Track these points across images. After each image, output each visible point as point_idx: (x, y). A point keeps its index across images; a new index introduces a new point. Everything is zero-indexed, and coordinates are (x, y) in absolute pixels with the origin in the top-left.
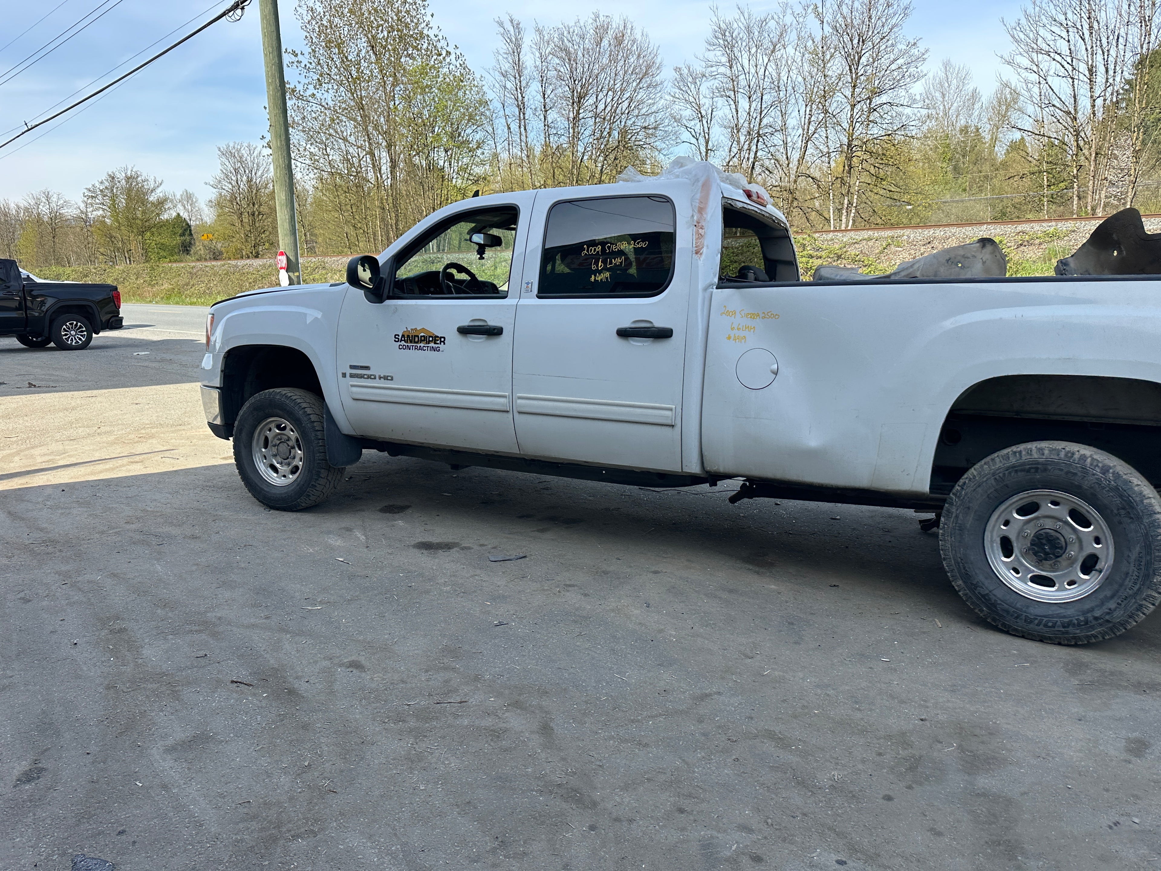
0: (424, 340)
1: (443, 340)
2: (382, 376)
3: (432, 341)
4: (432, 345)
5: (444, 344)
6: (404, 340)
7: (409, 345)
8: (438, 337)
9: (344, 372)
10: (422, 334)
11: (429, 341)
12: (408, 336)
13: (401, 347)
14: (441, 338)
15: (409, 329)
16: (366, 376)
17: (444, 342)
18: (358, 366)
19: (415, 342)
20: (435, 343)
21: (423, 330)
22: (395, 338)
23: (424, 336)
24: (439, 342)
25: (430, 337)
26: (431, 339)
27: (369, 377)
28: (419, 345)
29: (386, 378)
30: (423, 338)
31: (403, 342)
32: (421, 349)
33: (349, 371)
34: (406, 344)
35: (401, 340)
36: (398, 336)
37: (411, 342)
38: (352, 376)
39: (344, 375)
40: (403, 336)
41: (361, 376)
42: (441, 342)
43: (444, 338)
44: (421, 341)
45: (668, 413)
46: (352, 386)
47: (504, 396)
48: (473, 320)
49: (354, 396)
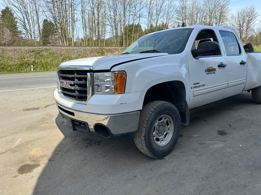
4: (213, 72)
15: (208, 67)
17: (216, 70)
18: (196, 83)
20: (214, 71)
21: (211, 67)
22: (205, 71)
27: (199, 86)
29: (203, 86)
31: (207, 72)
32: (211, 73)
33: (193, 86)
37: (209, 72)
38: (195, 87)
39: (192, 88)
40: (207, 70)
41: (197, 87)
44: (211, 71)
45: (245, 80)
46: (195, 91)
47: (227, 84)
48: (220, 63)
49: (195, 95)
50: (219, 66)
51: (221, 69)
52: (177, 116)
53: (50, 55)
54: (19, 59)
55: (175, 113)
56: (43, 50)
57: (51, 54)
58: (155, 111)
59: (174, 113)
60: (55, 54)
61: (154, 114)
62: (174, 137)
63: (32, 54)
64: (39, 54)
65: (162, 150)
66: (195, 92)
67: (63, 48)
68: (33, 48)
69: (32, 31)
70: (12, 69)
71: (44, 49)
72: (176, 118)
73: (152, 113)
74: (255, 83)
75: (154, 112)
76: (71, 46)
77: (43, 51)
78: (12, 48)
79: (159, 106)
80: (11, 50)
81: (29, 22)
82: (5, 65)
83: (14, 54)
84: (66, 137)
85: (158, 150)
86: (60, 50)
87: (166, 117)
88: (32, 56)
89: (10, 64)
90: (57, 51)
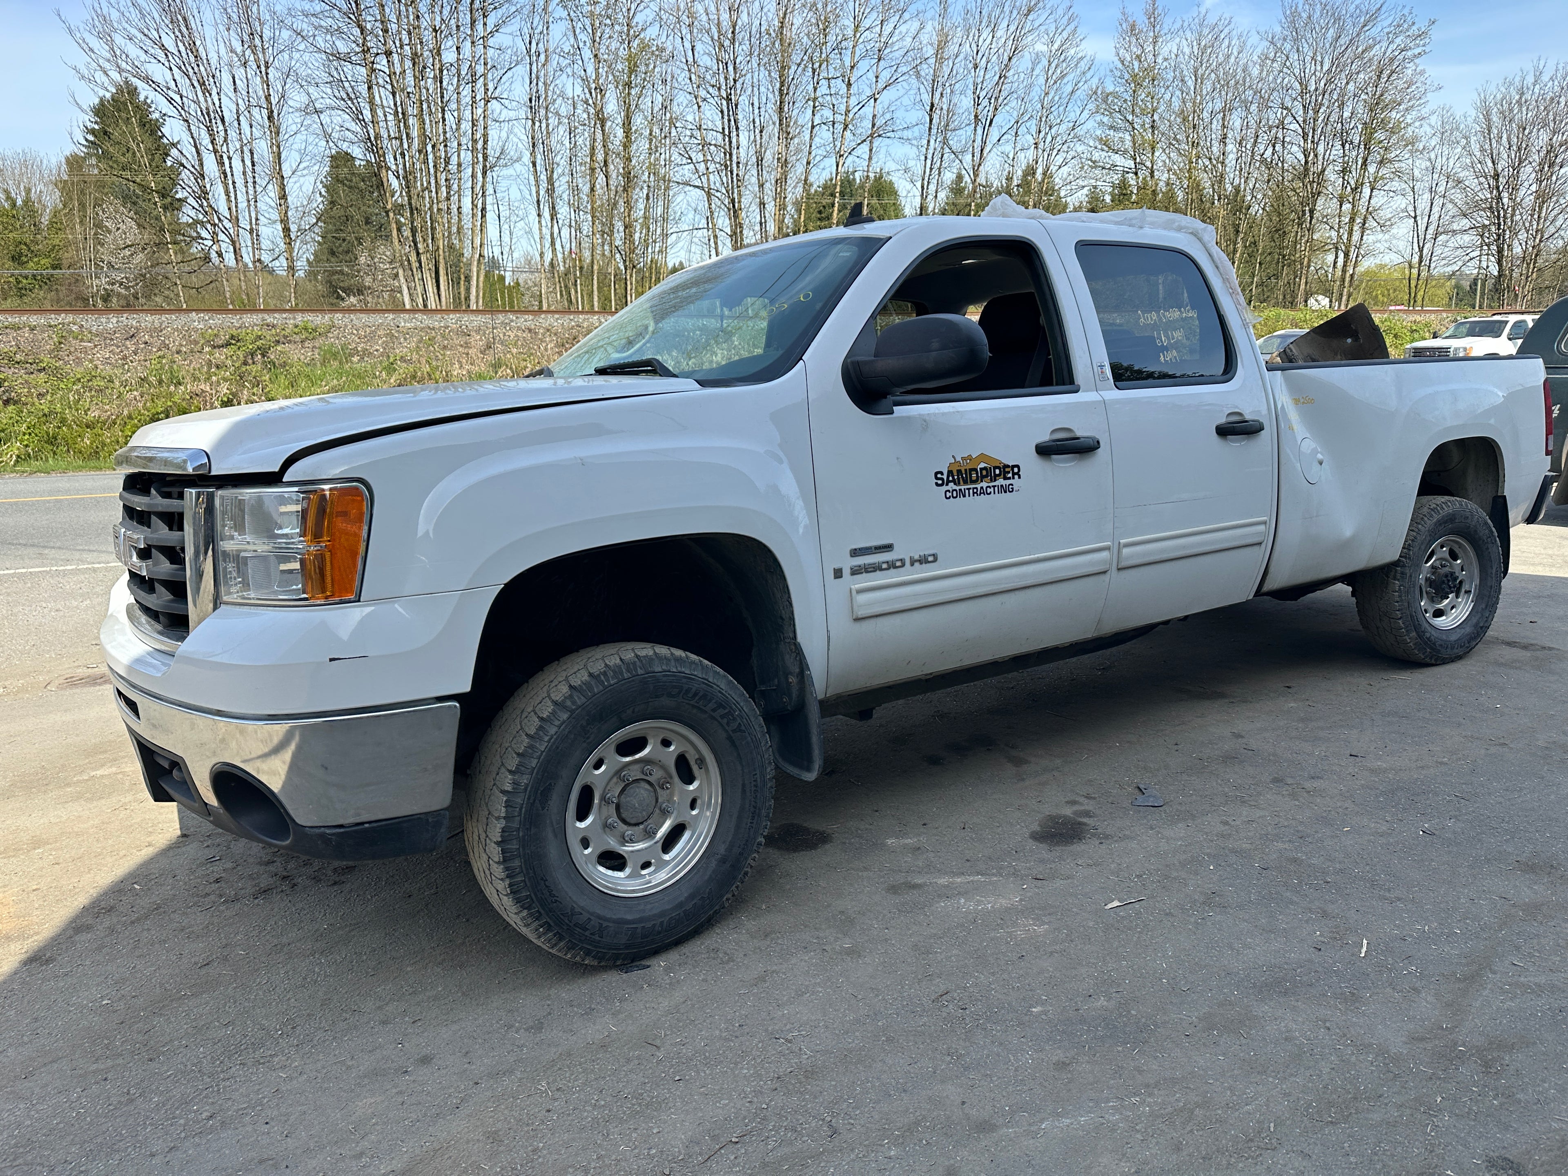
0: (986, 476)
1: (1016, 470)
2: (917, 557)
3: (999, 475)
4: (1001, 482)
5: (1019, 477)
6: (954, 481)
7: (962, 488)
8: (1008, 466)
9: (837, 566)
10: (982, 465)
11: (996, 475)
12: (959, 472)
13: (948, 494)
14: (1014, 466)
15: (959, 459)
16: (885, 566)
17: (1018, 474)
18: (870, 548)
19: (973, 482)
20: (1005, 478)
21: (983, 457)
22: (937, 478)
23: (985, 468)
24: (1010, 475)
25: (995, 468)
26: (997, 472)
27: (892, 565)
28: (979, 486)
29: (923, 560)
30: (984, 473)
31: (951, 484)
32: (983, 492)
33: (849, 562)
34: (958, 488)
35: (948, 482)
36: (942, 473)
37: (965, 482)
38: (856, 571)
39: (838, 574)
40: (950, 473)
41: (876, 568)
42: (1014, 474)
43: (1018, 466)
44: (983, 477)
45: (1262, 528)
46: (859, 592)
47: (1107, 548)
48: (1055, 431)
49: (861, 613)
50: (1044, 451)
51: (1064, 465)
52: (739, 729)
53: (323, 364)
54: (150, 384)
55: (721, 711)
56: (285, 337)
57: (330, 355)
58: (574, 703)
59: (714, 710)
60: (355, 359)
61: (565, 716)
62: (722, 849)
63: (220, 356)
64: (263, 356)
65: (629, 917)
66: (862, 598)
67: (405, 322)
68: (235, 320)
69: (244, 223)
70: (104, 444)
71: (296, 326)
72: (730, 738)
73: (553, 713)
74: (1345, 546)
75: (568, 703)
76: (468, 310)
77: (286, 340)
78: (114, 320)
79: (605, 674)
80: (106, 337)
81: (225, 173)
82: (63, 421)
83: (125, 358)
84: (184, 836)
85: (599, 917)
86: (386, 335)
87: (670, 736)
88: (218, 367)
89: (93, 414)
90: (371, 337)
